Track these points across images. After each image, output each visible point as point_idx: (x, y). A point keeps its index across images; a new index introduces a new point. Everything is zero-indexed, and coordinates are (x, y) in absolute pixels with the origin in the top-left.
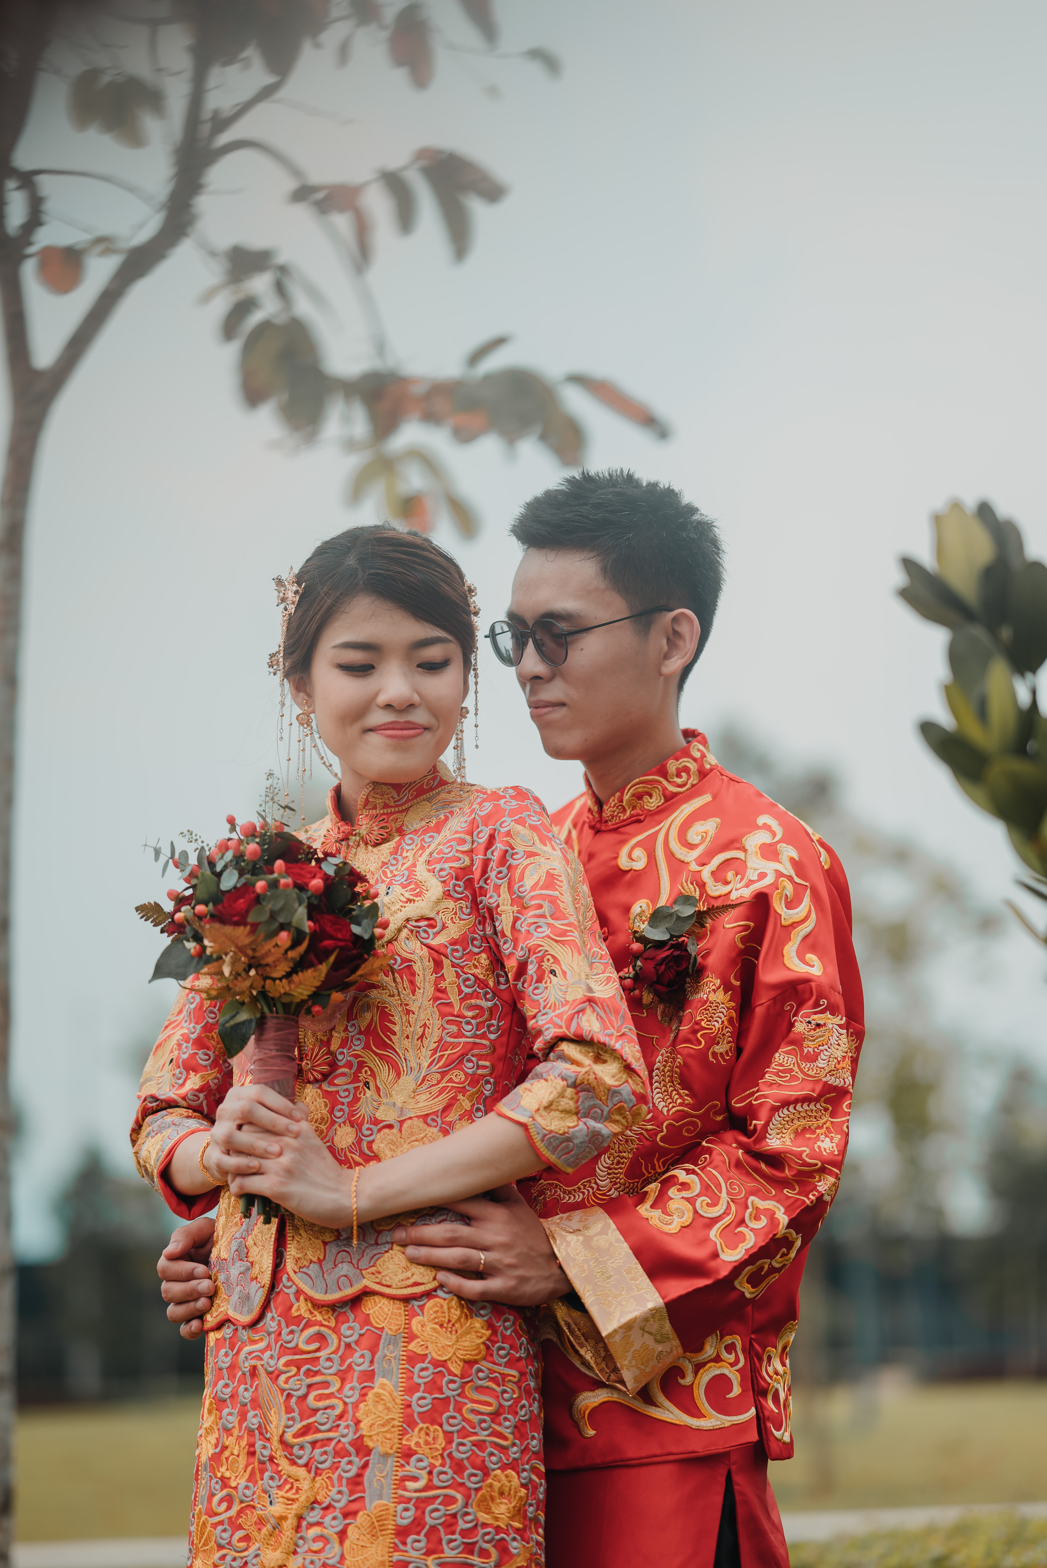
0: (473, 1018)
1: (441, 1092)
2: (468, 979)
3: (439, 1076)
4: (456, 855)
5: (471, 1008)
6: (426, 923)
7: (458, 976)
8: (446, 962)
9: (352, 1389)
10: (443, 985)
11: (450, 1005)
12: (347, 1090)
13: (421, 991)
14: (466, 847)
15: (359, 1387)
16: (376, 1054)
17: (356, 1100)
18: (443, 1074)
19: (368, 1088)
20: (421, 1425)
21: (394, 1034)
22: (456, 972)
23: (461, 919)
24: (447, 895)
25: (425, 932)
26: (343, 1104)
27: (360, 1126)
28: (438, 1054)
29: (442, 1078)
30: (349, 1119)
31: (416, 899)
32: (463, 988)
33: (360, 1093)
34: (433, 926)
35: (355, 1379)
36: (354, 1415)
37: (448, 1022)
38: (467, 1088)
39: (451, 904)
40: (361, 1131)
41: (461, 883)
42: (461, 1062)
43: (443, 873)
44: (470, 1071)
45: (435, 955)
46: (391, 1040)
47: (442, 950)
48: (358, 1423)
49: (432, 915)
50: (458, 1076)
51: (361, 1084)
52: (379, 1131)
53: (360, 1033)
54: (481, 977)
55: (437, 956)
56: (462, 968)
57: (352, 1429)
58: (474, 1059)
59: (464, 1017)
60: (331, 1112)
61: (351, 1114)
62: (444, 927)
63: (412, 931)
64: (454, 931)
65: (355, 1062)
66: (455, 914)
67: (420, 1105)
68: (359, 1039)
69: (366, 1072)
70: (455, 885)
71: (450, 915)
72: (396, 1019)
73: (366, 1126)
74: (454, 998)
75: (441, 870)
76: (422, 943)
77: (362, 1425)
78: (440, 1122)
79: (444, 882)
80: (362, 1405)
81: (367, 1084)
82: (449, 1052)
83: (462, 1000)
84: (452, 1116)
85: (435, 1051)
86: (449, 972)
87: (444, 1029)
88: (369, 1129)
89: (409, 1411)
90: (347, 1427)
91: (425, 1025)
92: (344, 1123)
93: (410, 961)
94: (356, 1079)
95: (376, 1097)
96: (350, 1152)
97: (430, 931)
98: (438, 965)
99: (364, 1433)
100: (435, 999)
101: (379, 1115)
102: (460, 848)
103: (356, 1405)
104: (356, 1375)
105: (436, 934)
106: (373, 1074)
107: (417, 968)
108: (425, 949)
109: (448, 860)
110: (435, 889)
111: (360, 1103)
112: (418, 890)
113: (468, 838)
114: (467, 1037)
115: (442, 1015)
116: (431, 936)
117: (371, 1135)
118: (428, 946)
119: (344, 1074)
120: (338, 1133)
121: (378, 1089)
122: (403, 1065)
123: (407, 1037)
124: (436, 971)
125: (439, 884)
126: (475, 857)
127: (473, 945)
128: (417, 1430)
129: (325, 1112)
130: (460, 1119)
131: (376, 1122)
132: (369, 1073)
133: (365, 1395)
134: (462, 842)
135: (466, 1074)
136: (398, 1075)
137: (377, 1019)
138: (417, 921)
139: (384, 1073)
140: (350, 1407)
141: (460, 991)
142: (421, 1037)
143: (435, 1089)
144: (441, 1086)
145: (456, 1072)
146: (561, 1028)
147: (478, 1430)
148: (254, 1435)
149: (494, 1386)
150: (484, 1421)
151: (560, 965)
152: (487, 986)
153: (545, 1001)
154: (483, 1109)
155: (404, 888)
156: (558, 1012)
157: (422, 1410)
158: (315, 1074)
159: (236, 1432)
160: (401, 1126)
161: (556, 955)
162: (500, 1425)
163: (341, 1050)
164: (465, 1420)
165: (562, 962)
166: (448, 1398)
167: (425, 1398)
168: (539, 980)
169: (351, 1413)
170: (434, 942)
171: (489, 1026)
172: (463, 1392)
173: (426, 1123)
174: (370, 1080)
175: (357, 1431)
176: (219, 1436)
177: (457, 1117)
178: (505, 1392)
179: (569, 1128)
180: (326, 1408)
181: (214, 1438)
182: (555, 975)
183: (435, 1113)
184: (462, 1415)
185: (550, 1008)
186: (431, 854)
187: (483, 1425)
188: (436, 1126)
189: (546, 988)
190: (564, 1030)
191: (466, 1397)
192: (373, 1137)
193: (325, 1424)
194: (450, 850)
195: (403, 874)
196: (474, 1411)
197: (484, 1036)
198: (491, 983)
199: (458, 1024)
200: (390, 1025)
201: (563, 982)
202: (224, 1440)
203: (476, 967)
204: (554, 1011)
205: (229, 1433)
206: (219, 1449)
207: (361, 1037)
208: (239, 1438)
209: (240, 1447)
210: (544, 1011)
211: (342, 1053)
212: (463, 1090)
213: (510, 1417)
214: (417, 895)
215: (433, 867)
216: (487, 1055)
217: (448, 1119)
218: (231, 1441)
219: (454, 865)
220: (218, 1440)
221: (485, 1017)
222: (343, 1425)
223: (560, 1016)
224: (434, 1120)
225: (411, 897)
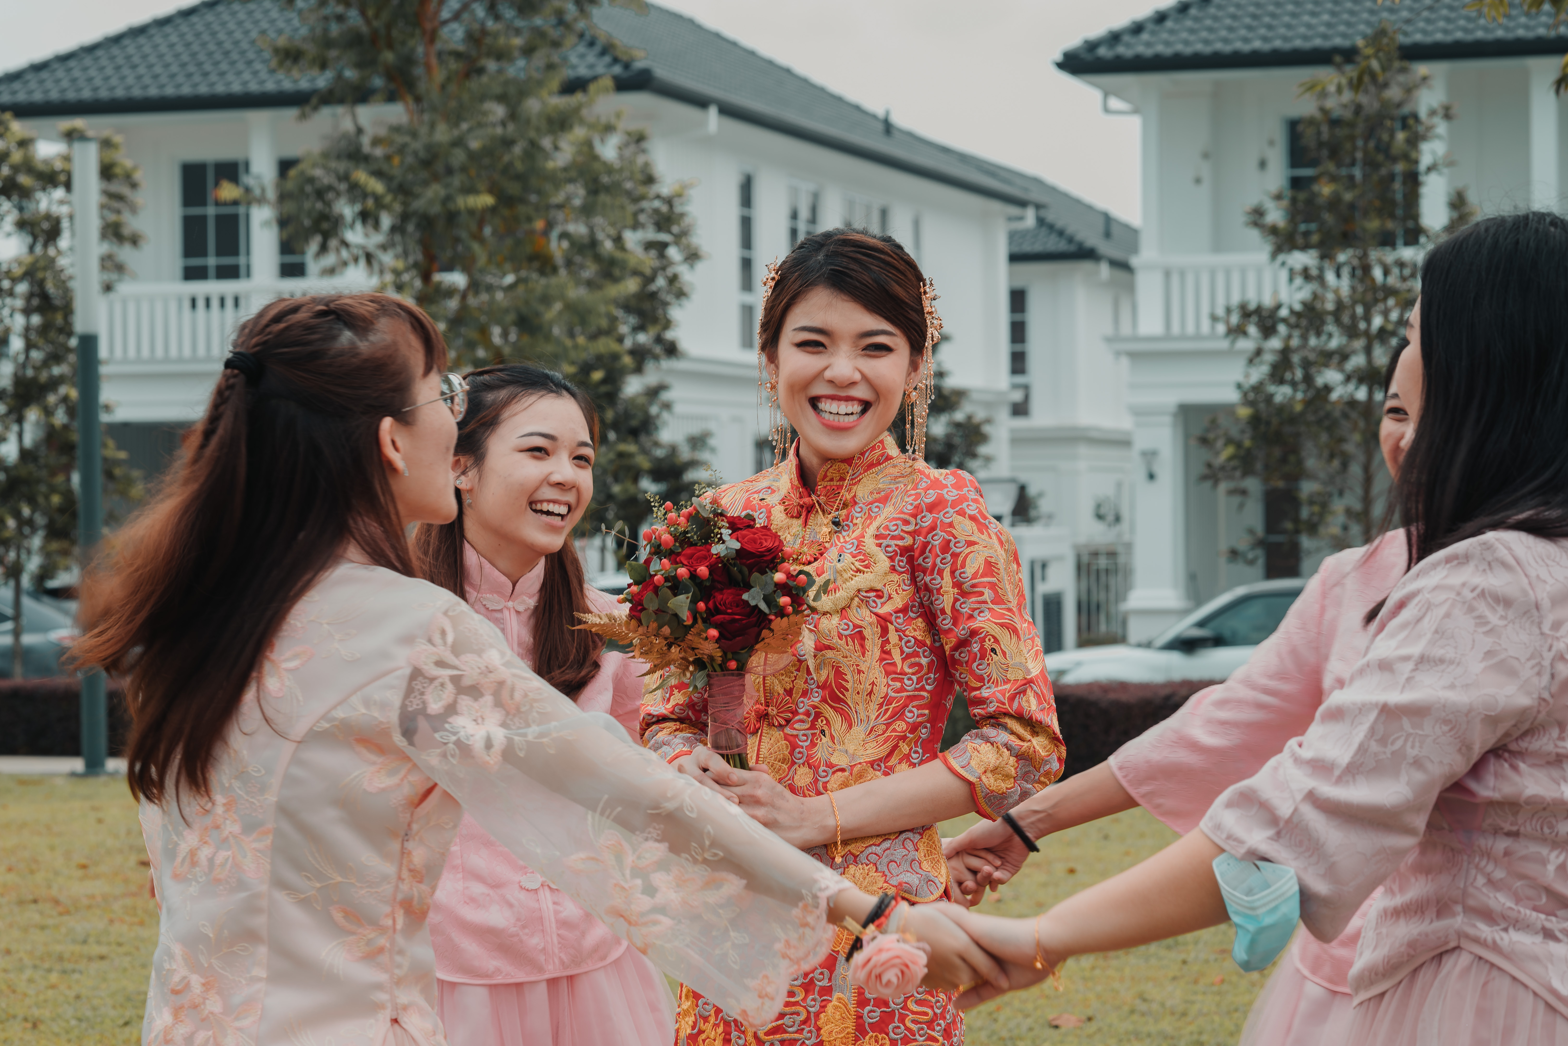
0: (913, 674)
1: (886, 741)
2: (909, 641)
3: (884, 727)
4: (902, 534)
5: (912, 666)
6: (874, 594)
7: (901, 639)
8: (891, 628)
9: (813, 1000)
10: (888, 647)
11: (894, 664)
12: (804, 735)
13: (870, 653)
14: (909, 529)
15: (820, 1000)
16: (831, 707)
17: (813, 744)
18: (888, 725)
19: (824, 735)
20: (871, 1033)
21: (847, 690)
22: (899, 636)
23: (904, 590)
24: (893, 569)
25: (874, 602)
26: (802, 747)
27: (817, 768)
28: (884, 708)
29: (887, 729)
30: (807, 761)
31: (865, 570)
32: (905, 649)
33: (817, 739)
34: (880, 597)
35: (816, 992)
36: (815, 1023)
37: (893, 680)
38: (908, 735)
39: (895, 577)
40: (818, 773)
41: (904, 559)
42: (903, 713)
43: (889, 549)
44: (911, 721)
45: (882, 622)
46: (844, 695)
47: (888, 618)
48: (819, 1029)
49: (879, 586)
50: (900, 726)
51: (818, 732)
52: (834, 773)
53: (818, 687)
54: (919, 638)
55: (883, 622)
56: (903, 632)
57: (814, 1034)
58: (914, 709)
59: (906, 674)
60: (792, 753)
61: (809, 757)
62: (890, 598)
63: (862, 601)
64: (898, 601)
65: (813, 712)
66: (899, 586)
67: (868, 752)
68: (816, 693)
69: (822, 721)
70: (899, 561)
71: (895, 587)
72: (849, 677)
73: (822, 768)
74: (897, 657)
75: (888, 546)
76: (871, 611)
77: (822, 1032)
78: (883, 766)
79: (890, 558)
80: (822, 1015)
81: (823, 732)
82: (893, 705)
83: (903, 660)
84: (893, 761)
85: (881, 705)
86: (893, 636)
87: (889, 686)
88: (824, 771)
89: (860, 1021)
91: (873, 683)
92: (803, 764)
93: (861, 627)
94: (813, 727)
95: (831, 744)
96: (808, 790)
97: (879, 601)
98: (885, 631)
99: (824, 1039)
100: (881, 660)
101: (834, 760)
102: (905, 529)
103: (817, 1015)
104: (817, 989)
105: (883, 604)
106: (828, 723)
107: (867, 633)
108: (874, 617)
109: (893, 538)
110: (883, 562)
111: (816, 748)
112: (867, 562)
113: (912, 521)
114: (908, 691)
115: (887, 674)
116: (879, 605)
117: (826, 776)
118: (876, 614)
119: (802, 721)
120: (798, 773)
121: (832, 738)
122: (853, 716)
123: (858, 693)
124: (882, 636)
125: (886, 559)
126: (917, 538)
127: (912, 612)
128: (867, 1038)
129: (787, 753)
130: (900, 763)
131: (830, 765)
132: (825, 722)
133: (825, 1007)
134: (906, 522)
135: (907, 723)
136: (850, 726)
137: (832, 676)
138: (866, 592)
139: (837, 721)
140: (812, 1016)
141: (902, 652)
142: (870, 694)
143: (882, 738)
144: (886, 735)
145: (898, 723)
146: (1004, 704)
147: (917, 1037)
148: (730, 1026)
149: (930, 998)
150: (922, 1029)
151: (999, 645)
152: (925, 645)
153: (988, 676)
154: (920, 751)
155: (854, 557)
156: (999, 688)
157: (871, 1021)
158: (779, 719)
159: (712, 1020)
160: (852, 770)
161: (996, 635)
162: (934, 1030)
163: (802, 699)
164: (907, 1029)
165: (1001, 643)
166: (893, 1011)
167: (874, 1012)
168: (983, 657)
169: (813, 1021)
170: (881, 611)
171: (927, 679)
172: (906, 1005)
173: (872, 767)
174: (826, 728)
175: (818, 1036)
176: (696, 1020)
177: (897, 761)
178: (938, 1001)
179: (1007, 788)
180: (792, 1014)
181: (691, 1020)
182: (995, 653)
183: (880, 760)
184: (904, 1025)
185: (993, 683)
186: (878, 528)
187: (921, 1032)
188: (879, 771)
189: (989, 664)
190: (1007, 706)
191: (908, 1010)
192: (828, 779)
193: (791, 1027)
194: (895, 528)
195: (853, 543)
196: (914, 1022)
197: (923, 689)
198: (928, 642)
199: (901, 680)
200: (843, 683)
201: (1003, 661)
202: (701, 1024)
203: (915, 630)
204: (997, 686)
205: (706, 1019)
206: (695, 1031)
207: (819, 690)
208: (716, 1026)
209: (716, 1033)
210: (987, 685)
211: (802, 702)
212: (904, 738)
213: (941, 1022)
214: (867, 567)
215: (880, 541)
216: (925, 704)
217: (889, 764)
218: (708, 1027)
219: (900, 543)
220: (695, 1023)
221: (923, 672)
222: (807, 1029)
223: (1003, 693)
224: (879, 765)
225: (861, 568)
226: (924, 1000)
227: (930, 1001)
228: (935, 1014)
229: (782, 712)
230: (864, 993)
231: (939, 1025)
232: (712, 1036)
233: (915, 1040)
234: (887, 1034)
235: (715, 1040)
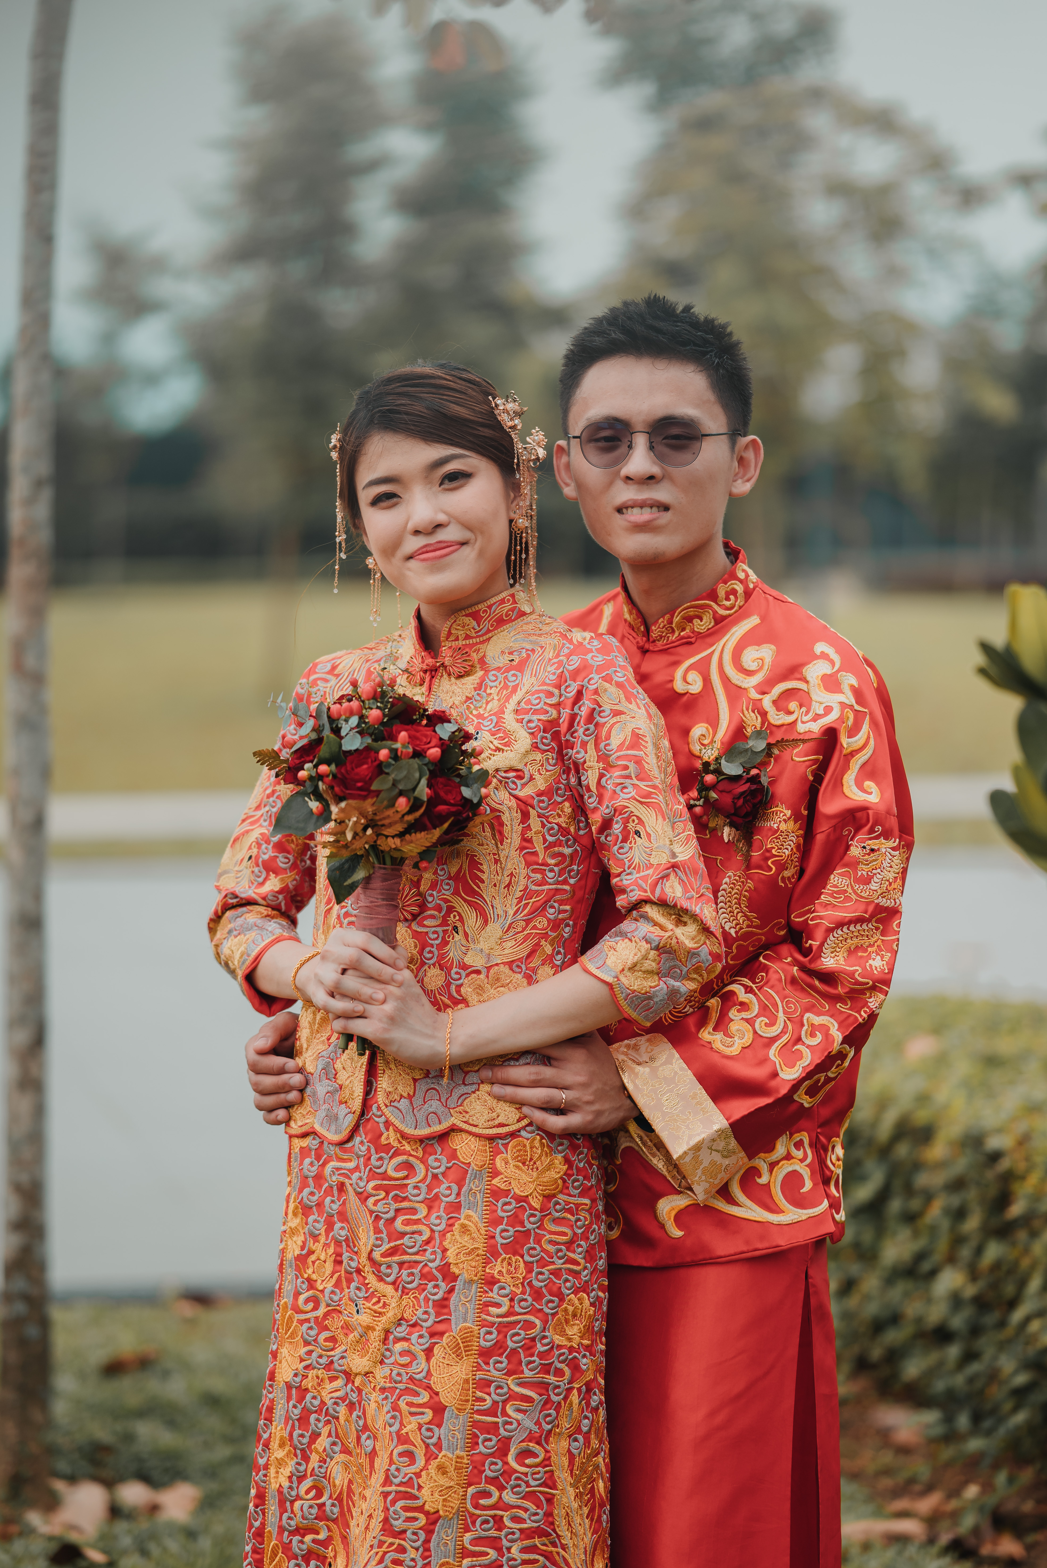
0: (556, 865)
1: (525, 939)
2: (552, 829)
3: (524, 923)
4: (545, 707)
5: (554, 855)
6: (514, 774)
7: (543, 826)
8: (533, 813)
9: (439, 1218)
10: (529, 834)
11: (535, 854)
12: (435, 932)
13: (509, 841)
14: (553, 701)
15: (446, 1217)
16: (465, 900)
17: (445, 942)
18: (528, 922)
19: (457, 933)
20: (504, 1255)
21: (483, 882)
22: (542, 822)
23: (547, 771)
24: (535, 747)
25: (514, 783)
26: (432, 946)
27: (449, 969)
28: (524, 902)
29: (527, 925)
30: (439, 961)
31: (505, 748)
32: (548, 837)
33: (449, 937)
34: (520, 778)
35: (442, 1209)
36: (441, 1243)
37: (534, 871)
38: (550, 933)
39: (538, 756)
40: (450, 975)
41: (548, 736)
42: (544, 909)
43: (531, 725)
44: (552, 917)
45: (523, 806)
46: (479, 887)
47: (530, 801)
48: (445, 1250)
49: (520, 767)
50: (541, 923)
51: (450, 928)
52: (467, 975)
53: (450, 878)
54: (564, 825)
55: (524, 807)
56: (547, 818)
57: (439, 1256)
58: (556, 905)
59: (548, 865)
60: (421, 953)
61: (441, 956)
62: (532, 778)
63: (501, 782)
64: (541, 783)
65: (444, 906)
66: (542, 765)
67: (506, 952)
68: (448, 884)
69: (455, 917)
70: (543, 738)
71: (537, 767)
72: (485, 867)
73: (455, 970)
74: (539, 847)
75: (530, 721)
76: (510, 794)
77: (449, 1253)
78: (523, 967)
79: (532, 734)
80: (448, 1235)
81: (455, 929)
82: (533, 900)
83: (546, 849)
84: (536, 962)
85: (520, 899)
86: (535, 823)
87: (529, 877)
88: (457, 973)
89: (492, 1241)
90: (434, 1253)
91: (512, 874)
92: (434, 965)
93: (500, 811)
94: (444, 923)
95: (464, 941)
96: (440, 994)
97: (518, 782)
98: (525, 816)
99: (451, 1261)
100: (522, 848)
101: (468, 961)
102: (549, 701)
103: (443, 1234)
104: (443, 1205)
105: (523, 785)
106: (461, 919)
107: (505, 818)
108: (513, 800)
109: (536, 712)
110: (523, 740)
111: (448, 947)
112: (507, 740)
113: (556, 691)
114: (550, 884)
115: (528, 864)
116: (519, 787)
117: (460, 979)
118: (516, 797)
119: (433, 917)
120: (429, 974)
121: (466, 935)
122: (489, 910)
123: (495, 885)
124: (523, 822)
125: (528, 736)
126: (562, 711)
127: (557, 795)
128: (499, 1260)
129: (415, 952)
130: (543, 964)
131: (464, 967)
132: (457, 918)
133: (452, 1225)
134: (550, 695)
135: (549, 920)
136: (486, 922)
137: (466, 866)
138: (505, 772)
139: (472, 919)
140: (437, 1235)
141: (545, 840)
142: (508, 886)
143: (521, 936)
144: (525, 933)
145: (540, 919)
146: (646, 891)
147: (555, 1259)
148: (341, 1246)
149: (569, 1216)
150: (561, 1250)
151: (644, 827)
152: (569, 833)
153: (629, 861)
154: (562, 951)
155: (493, 735)
156: (642, 874)
157: (505, 1241)
158: (405, 913)
159: (322, 1239)
160: (488, 972)
161: (641, 816)
162: (574, 1252)
163: (430, 892)
164: (543, 1250)
165: (646, 824)
166: (529, 1231)
167: (507, 1231)
168: (625, 840)
169: (438, 1241)
170: (521, 794)
171: (570, 871)
172: (542, 1224)
173: (511, 969)
174: (458, 924)
175: (443, 1257)
176: (306, 1239)
177: (540, 962)
178: (579, 1220)
179: (651, 987)
180: (413, 1233)
181: (299, 1239)
182: (639, 836)
183: (520, 960)
184: (541, 1246)
185: (634, 868)
186: (519, 703)
187: (560, 1254)
188: (520, 973)
189: (631, 848)
190: (649, 894)
191: (545, 1229)
192: (461, 981)
193: (412, 1247)
194: (537, 701)
195: (491, 720)
196: (551, 1242)
197: (565, 882)
198: (572, 830)
199: (542, 872)
200: (479, 873)
201: (647, 844)
202: (310, 1244)
203: (559, 816)
204: (638, 872)
205: (315, 1238)
206: (304, 1252)
207: (450, 882)
208: (326, 1246)
209: (327, 1254)
210: (628, 871)
211: (432, 895)
212: (545, 936)
213: (582, 1243)
214: (506, 745)
215: (521, 717)
216: (567, 899)
217: (531, 965)
218: (318, 1247)
219: (542, 717)
220: (304, 1243)
221: (566, 863)
222: (430, 1250)
223: (644, 879)
224: (518, 966)
225: (500, 746)
226: (564, 1218)
227: (569, 1220)
228: (575, 1234)
229: (408, 905)
230: (496, 1211)
231: (579, 1246)
232: (323, 1257)
233: (553, 1263)
234: (522, 1257)
235: (325, 1262)
